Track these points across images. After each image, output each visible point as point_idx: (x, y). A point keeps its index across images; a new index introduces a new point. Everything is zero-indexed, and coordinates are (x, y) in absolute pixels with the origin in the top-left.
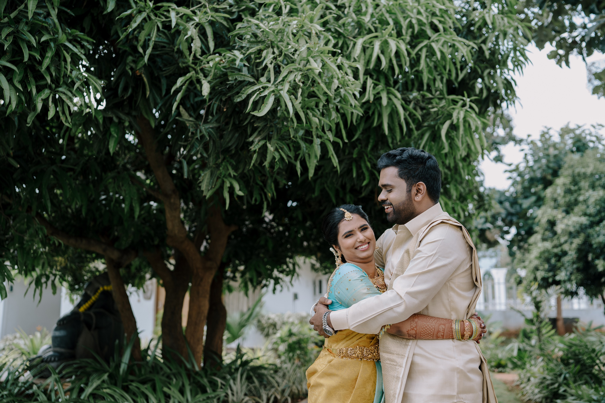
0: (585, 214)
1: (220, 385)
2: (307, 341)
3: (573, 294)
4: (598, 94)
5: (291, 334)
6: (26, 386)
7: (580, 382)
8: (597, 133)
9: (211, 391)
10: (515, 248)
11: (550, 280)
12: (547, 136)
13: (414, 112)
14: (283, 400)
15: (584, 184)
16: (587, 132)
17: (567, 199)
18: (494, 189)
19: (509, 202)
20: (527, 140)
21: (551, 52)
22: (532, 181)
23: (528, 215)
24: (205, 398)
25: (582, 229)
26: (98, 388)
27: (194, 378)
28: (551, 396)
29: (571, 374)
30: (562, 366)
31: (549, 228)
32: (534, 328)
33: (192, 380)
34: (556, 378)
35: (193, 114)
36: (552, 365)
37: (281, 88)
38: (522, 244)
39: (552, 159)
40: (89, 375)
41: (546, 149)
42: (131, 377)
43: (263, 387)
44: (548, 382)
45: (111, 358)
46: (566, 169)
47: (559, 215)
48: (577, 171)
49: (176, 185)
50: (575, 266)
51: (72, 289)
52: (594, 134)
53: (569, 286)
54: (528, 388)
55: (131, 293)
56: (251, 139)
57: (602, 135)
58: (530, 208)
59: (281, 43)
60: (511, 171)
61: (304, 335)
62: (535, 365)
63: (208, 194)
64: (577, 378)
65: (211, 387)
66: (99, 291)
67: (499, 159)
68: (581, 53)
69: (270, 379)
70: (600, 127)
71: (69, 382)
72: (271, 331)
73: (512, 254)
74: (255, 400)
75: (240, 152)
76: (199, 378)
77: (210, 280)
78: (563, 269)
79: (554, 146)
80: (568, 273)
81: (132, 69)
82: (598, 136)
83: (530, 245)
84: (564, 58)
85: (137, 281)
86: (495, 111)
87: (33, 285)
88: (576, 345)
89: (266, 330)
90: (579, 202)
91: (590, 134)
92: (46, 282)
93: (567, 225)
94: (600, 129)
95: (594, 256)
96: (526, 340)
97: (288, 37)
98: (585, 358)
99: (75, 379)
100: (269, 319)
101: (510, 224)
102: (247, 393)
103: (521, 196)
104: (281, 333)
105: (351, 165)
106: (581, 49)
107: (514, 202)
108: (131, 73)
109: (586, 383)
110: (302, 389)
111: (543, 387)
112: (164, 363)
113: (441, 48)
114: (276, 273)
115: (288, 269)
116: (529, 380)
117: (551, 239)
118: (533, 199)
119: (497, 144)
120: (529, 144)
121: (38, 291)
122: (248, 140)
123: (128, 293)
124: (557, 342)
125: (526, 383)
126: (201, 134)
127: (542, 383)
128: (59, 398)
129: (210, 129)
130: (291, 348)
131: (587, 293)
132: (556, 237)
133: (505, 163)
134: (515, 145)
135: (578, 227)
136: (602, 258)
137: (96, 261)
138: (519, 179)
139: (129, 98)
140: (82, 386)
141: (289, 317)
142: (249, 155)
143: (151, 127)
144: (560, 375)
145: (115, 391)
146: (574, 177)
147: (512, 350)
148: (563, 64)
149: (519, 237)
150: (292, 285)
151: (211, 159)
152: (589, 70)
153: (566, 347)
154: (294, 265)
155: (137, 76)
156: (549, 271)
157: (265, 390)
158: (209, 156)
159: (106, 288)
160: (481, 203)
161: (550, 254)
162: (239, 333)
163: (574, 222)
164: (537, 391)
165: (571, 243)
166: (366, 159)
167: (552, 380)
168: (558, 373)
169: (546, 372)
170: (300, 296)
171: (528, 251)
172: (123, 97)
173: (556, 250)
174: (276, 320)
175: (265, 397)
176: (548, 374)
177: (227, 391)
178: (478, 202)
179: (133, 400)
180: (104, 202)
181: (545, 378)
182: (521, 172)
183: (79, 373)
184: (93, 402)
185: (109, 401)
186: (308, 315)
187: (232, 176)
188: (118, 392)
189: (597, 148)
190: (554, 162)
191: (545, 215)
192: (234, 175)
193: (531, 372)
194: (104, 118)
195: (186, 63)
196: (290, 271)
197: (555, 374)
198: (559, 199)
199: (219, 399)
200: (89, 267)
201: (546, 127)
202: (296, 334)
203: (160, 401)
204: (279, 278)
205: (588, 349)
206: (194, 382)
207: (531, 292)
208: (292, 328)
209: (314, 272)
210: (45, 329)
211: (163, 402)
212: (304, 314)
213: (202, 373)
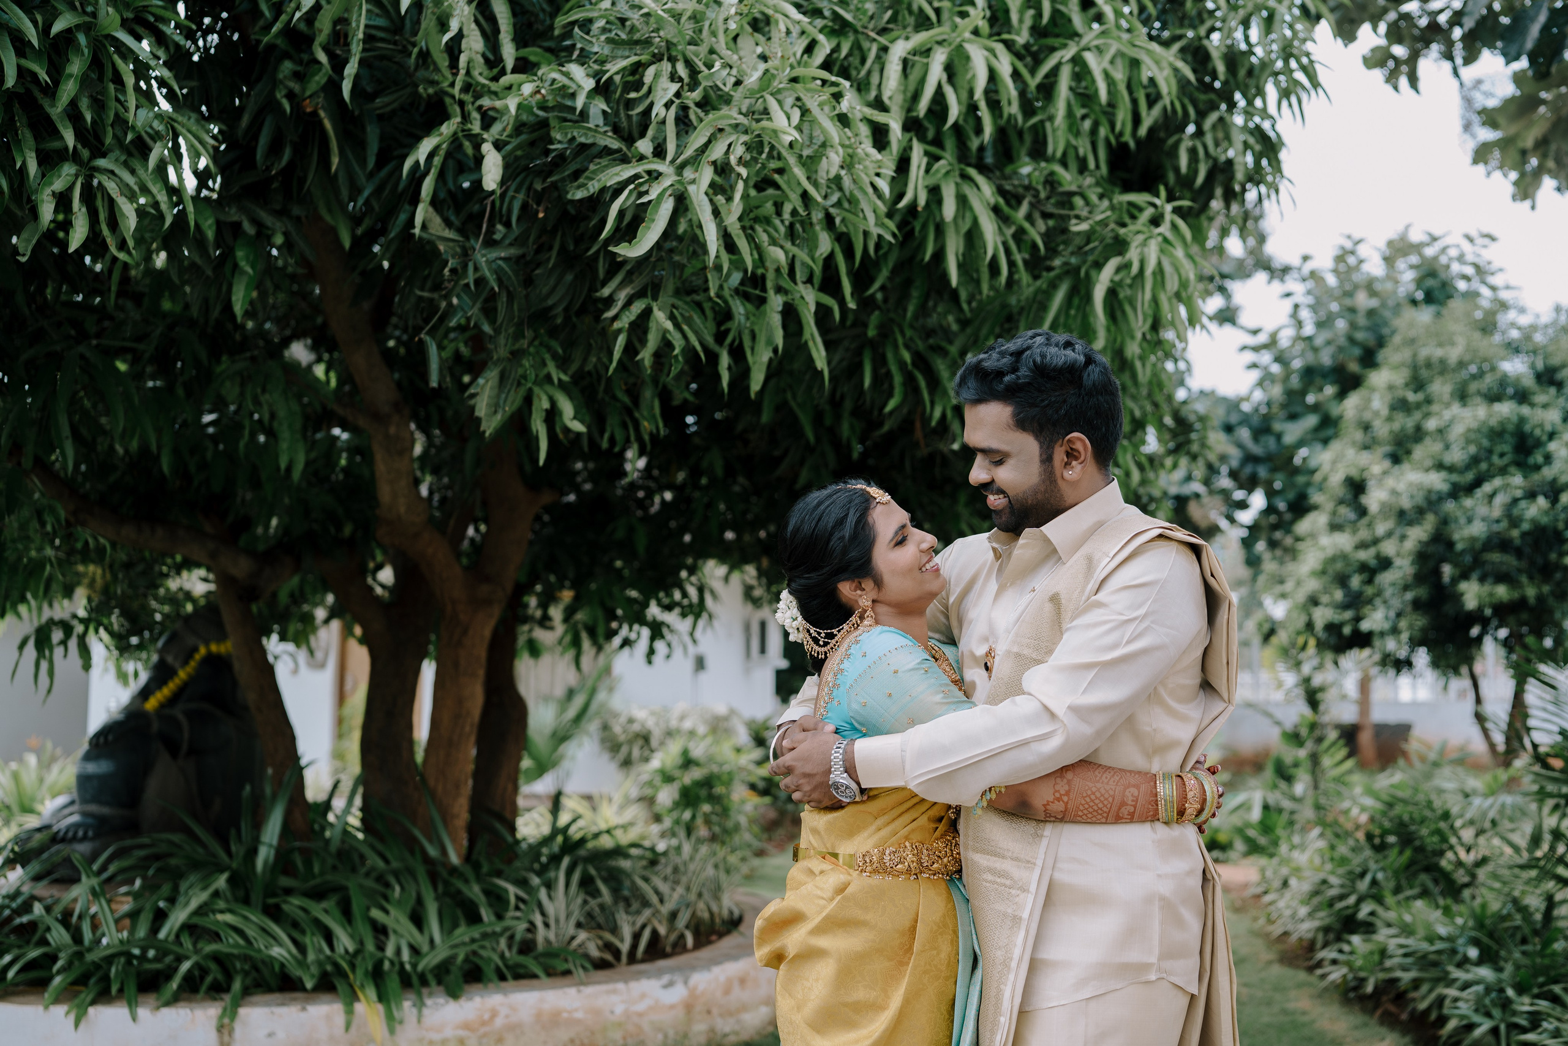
0: (1440, 466)
1: (512, 900)
2: (728, 780)
3: (1402, 665)
4: (1486, 163)
5: (688, 762)
6: (14, 905)
7: (1409, 893)
8: (1479, 255)
9: (493, 918)
10: (1261, 546)
11: (1347, 630)
12: (1351, 260)
13: (1027, 225)
14: (673, 937)
15: (1441, 388)
16: (1453, 253)
17: (1396, 426)
18: (1213, 392)
19: (1250, 428)
20: (1299, 269)
21: (1374, 50)
22: (1311, 375)
23: (1297, 460)
24: (477, 935)
25: (1431, 502)
26: (202, 910)
27: (446, 883)
28: (1337, 926)
29: (1390, 873)
30: (1368, 852)
31: (1349, 496)
32: (1302, 753)
33: (440, 888)
34: (1353, 881)
35: (453, 218)
36: (1343, 849)
37: (692, 176)
38: (1278, 535)
39: (1362, 321)
40: (176, 876)
41: (1349, 294)
42: (285, 881)
43: (621, 905)
44: (1333, 892)
45: (233, 832)
46: (1397, 349)
47: (1375, 464)
48: (1424, 353)
49: (399, 385)
50: (1409, 596)
51: (122, 647)
52: (1470, 258)
53: (1391, 645)
54: (1281, 904)
55: (276, 658)
56: (606, 292)
57: (1489, 263)
58: (1301, 443)
59: (692, 48)
60: (1256, 349)
61: (721, 765)
62: (1302, 847)
63: (490, 425)
64: (1404, 882)
65: (490, 905)
66: (197, 657)
67: (1227, 316)
68: (1449, 56)
69: (640, 883)
70: (1486, 241)
71: (127, 894)
72: (636, 753)
73: (1253, 562)
74: (601, 938)
75: (574, 319)
76: (459, 884)
77: (487, 632)
78: (1378, 601)
79: (1370, 286)
80: (1392, 614)
81: (291, 96)
82: (1481, 264)
83: (1298, 539)
84: (1404, 68)
85: (293, 627)
86: (1228, 207)
87: (30, 650)
88: (1404, 801)
89: (624, 750)
90: (1426, 433)
91: (1461, 259)
92: (64, 643)
93: (1394, 492)
94: (1485, 246)
95: (1457, 572)
96: (1283, 785)
97: (714, 34)
98: (1424, 831)
99: (143, 887)
100: (631, 721)
101: (1250, 484)
102: (582, 919)
103: (1282, 414)
104: (663, 758)
105: (859, 353)
106: (1450, 44)
107: (1262, 428)
108: (287, 107)
109: (1425, 894)
110: (720, 907)
111: (1321, 903)
112: (365, 841)
113: (1109, 69)
114: (654, 611)
115: (686, 602)
116: (1285, 884)
117: (1354, 525)
118: (1311, 421)
119: (1223, 276)
120: (1304, 280)
121: (44, 665)
122: (598, 294)
123: (271, 659)
124: (1358, 790)
125: (1277, 890)
126: (478, 275)
127: (1316, 893)
128: (103, 935)
129: (500, 262)
130: (688, 798)
131: (1435, 664)
132: (1365, 521)
133: (1242, 328)
134: (1269, 282)
135: (1420, 500)
136: (1475, 576)
137: (185, 574)
138: (1276, 368)
139: (283, 172)
140: (161, 904)
141: (682, 718)
142: (599, 327)
143: (341, 246)
144: (1362, 875)
145: (246, 918)
146: (1415, 368)
147: (1245, 806)
148: (1403, 81)
149: (1273, 519)
150: (695, 641)
151: (502, 340)
152: (1468, 101)
153: (1379, 806)
154: (701, 590)
155: (305, 113)
156: (1345, 607)
157: (627, 913)
158: (497, 331)
159: (214, 648)
160: (1181, 439)
161: (1348, 565)
162: (554, 756)
163: (1411, 484)
164: (1303, 911)
165: (1403, 538)
166: (900, 340)
167: (1342, 886)
168: (1358, 870)
169: (1329, 866)
170: (710, 662)
171: (1292, 553)
172: (268, 169)
173: (1364, 555)
174: (651, 723)
175: (627, 932)
176: (1333, 873)
177: (532, 918)
178: (1174, 434)
179: (295, 942)
180: (211, 430)
181: (1324, 882)
182: (1282, 351)
183: (151, 872)
184: (190, 947)
185: (231, 944)
186: (732, 712)
187: (556, 381)
188: (253, 921)
189: (1477, 294)
190: (1368, 329)
191: (1339, 465)
192: (560, 380)
193: (1293, 865)
194: (219, 225)
195: (437, 83)
196: (691, 605)
197: (1350, 873)
198: (1377, 424)
199: (511, 938)
200: (168, 590)
201: (1349, 237)
202: (702, 760)
203: (362, 943)
204: (662, 623)
205: (1433, 810)
206: (446, 894)
207: (1298, 664)
208: (691, 745)
209: (750, 607)
210: (49, 745)
211: (370, 946)
212: (721, 709)
213: (468, 871)
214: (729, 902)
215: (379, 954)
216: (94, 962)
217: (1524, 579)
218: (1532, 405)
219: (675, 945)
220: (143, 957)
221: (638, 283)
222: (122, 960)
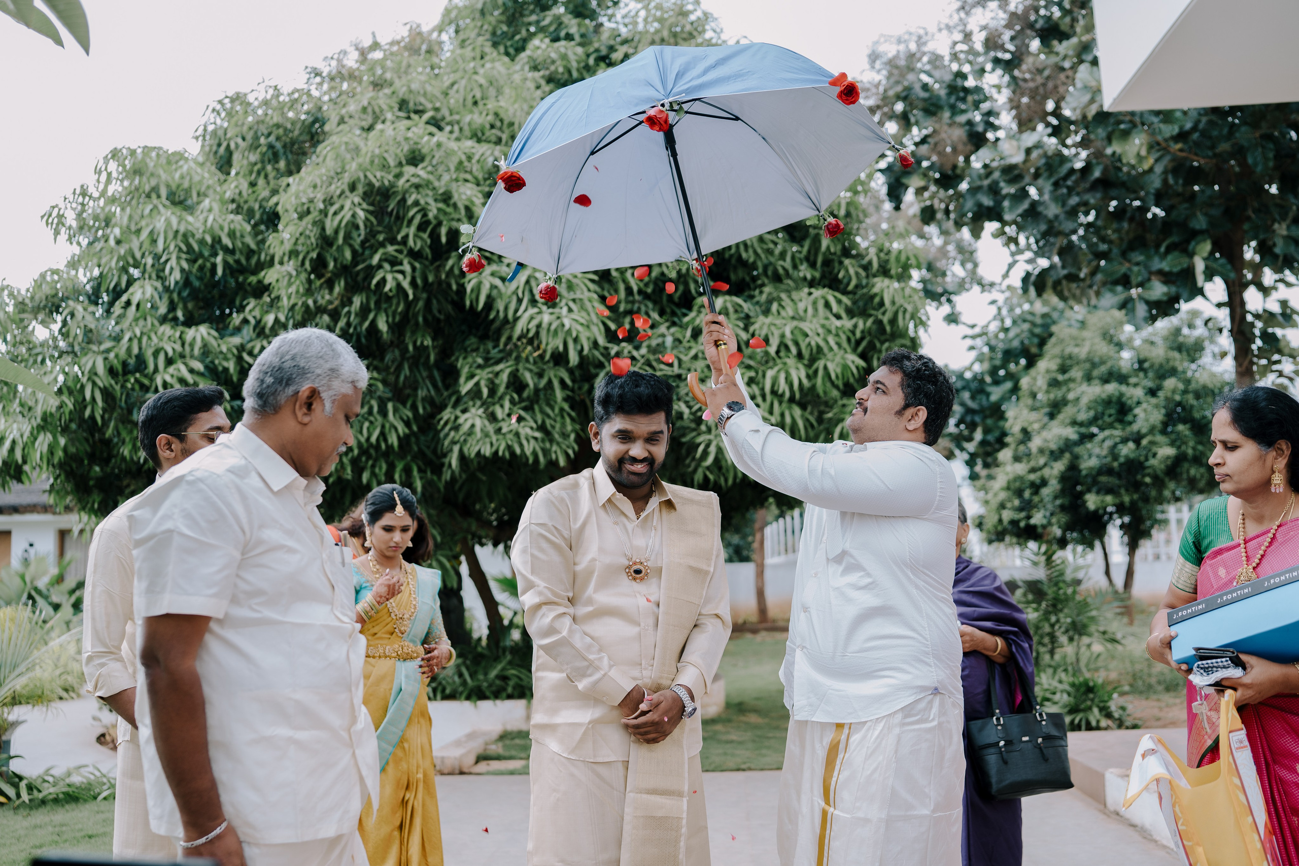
0: (1074, 423)
10: (979, 468)
11: (1022, 524)
15: (1076, 373)
17: (1052, 396)
19: (970, 391)
22: (1009, 355)
25: (1067, 446)
31: (1023, 440)
38: (988, 459)
46: (1054, 346)
47: (1038, 421)
48: (1068, 350)
50: (1058, 502)
60: (973, 337)
67: (952, 319)
73: (973, 475)
78: (1040, 506)
80: (1048, 514)
83: (997, 464)
90: (1068, 402)
93: (1046, 441)
95: (1084, 488)
101: (973, 426)
103: (990, 380)
107: (978, 390)
117: (1024, 459)
119: (950, 294)
120: (1003, 292)
131: (1080, 541)
133: (964, 325)
134: (981, 294)
135: (1061, 443)
136: (1094, 489)
138: (986, 349)
146: (1062, 359)
149: (986, 448)
156: (1020, 509)
161: (1023, 483)
163: (1057, 434)
165: (1053, 468)
171: (994, 473)
173: (1032, 477)
182: (990, 339)
190: (1041, 327)
191: (1019, 419)
198: (1040, 394)
217: (1123, 491)
218: (1128, 384)
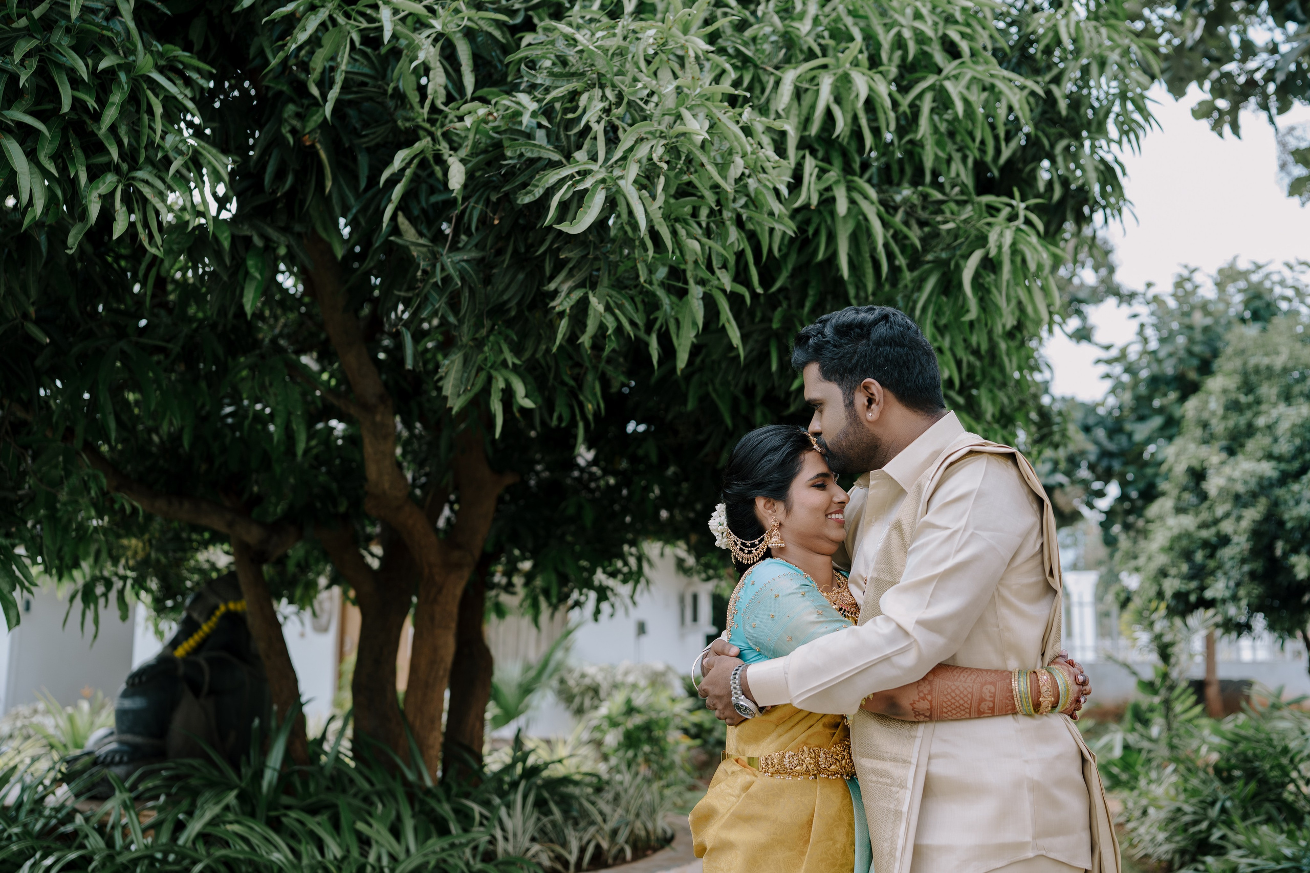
0: (1270, 457)
1: (477, 817)
2: (665, 725)
3: (1243, 628)
4: (1300, 195)
5: (630, 710)
6: (59, 816)
7: (1255, 819)
8: (1298, 280)
9: (460, 831)
10: (1116, 529)
11: (1193, 598)
12: (1189, 286)
13: (905, 229)
14: (614, 851)
15: (1269, 391)
16: (1276, 278)
17: (1231, 423)
18: (1073, 399)
19: (1105, 428)
20: (1144, 294)
21: (1201, 104)
22: (1156, 383)
23: (1146, 456)
24: (446, 845)
25: (1264, 487)
26: (215, 821)
27: (422, 802)
28: (1192, 849)
29: (1237, 802)
30: (1217, 784)
31: (1192, 484)
32: (1157, 700)
33: (418, 807)
34: (1205, 809)
35: (425, 231)
36: (1194, 782)
37: (620, 174)
38: (1131, 519)
39: (1198, 336)
40: (195, 794)
41: (1187, 314)
42: (286, 800)
43: (570, 822)
44: (1187, 818)
45: (244, 758)
46: (1229, 359)
47: (1213, 456)
48: (1253, 361)
49: (385, 384)
50: (1246, 568)
51: (159, 608)
52: (1290, 282)
53: (1232, 610)
54: (1142, 830)
55: (285, 618)
56: (552, 286)
58: (1149, 440)
59: (620, 78)
60: (1109, 362)
61: (659, 712)
62: (1159, 781)
63: (456, 404)
64: (1250, 811)
65: (458, 821)
66: (218, 613)
67: (1083, 335)
68: (1265, 107)
69: (587, 805)
70: (1304, 267)
71: (153, 808)
72: (587, 702)
73: (1110, 542)
74: (553, 851)
75: (527, 313)
76: (433, 803)
77: (459, 592)
78: (1219, 574)
79: (1204, 307)
80: (1232, 584)
81: (294, 131)
82: (1300, 287)
83: (1148, 521)
84: (1227, 118)
85: (299, 593)
86: (1079, 230)
87: (78, 601)
88: (1246, 738)
89: (577, 700)
90: (1257, 429)
91: (1282, 283)
92: (105, 595)
93: (1231, 479)
94: (1303, 272)
95: (1288, 547)
96: (1138, 726)
97: (636, 64)
98: (1267, 766)
99: (166, 802)
100: (583, 676)
101: (1107, 477)
102: (537, 835)
103: (1133, 417)
104: (610, 706)
105: (766, 344)
106: (1266, 97)
107: (1116, 428)
108: (291, 141)
109: (1269, 820)
110: (655, 827)
111: (1176, 829)
112: (356, 768)
113: (965, 92)
114: (600, 577)
115: (626, 570)
116: (1145, 813)
117: (1195, 509)
118: (1157, 422)
119: (1080, 301)
120: (1148, 303)
122: (545, 288)
123: (280, 619)
124: (1205, 731)
125: (1138, 819)
126: (444, 274)
127: (1173, 820)
128: (132, 842)
129: (463, 264)
130: (631, 740)
131: (1271, 627)
132: (1206, 505)
133: (1096, 344)
134: (1119, 306)
135: (1253, 485)
136: (1304, 550)
137: (211, 549)
138: (1126, 378)
139: (287, 194)
140: (181, 816)
141: (626, 673)
143: (334, 257)
144: (1213, 804)
145: (251, 829)
146: (1245, 375)
147: (1110, 747)
148: (1227, 129)
149: (1127, 505)
150: (634, 603)
151: (465, 328)
152: (1283, 144)
153: (1225, 743)
154: (639, 559)
155: (306, 147)
156: (1190, 578)
157: (575, 830)
158: (461, 321)
159: (232, 606)
160: (1045, 430)
161: (1192, 542)
162: (520, 706)
163: (1245, 472)
164: (1161, 836)
165: (1239, 518)
167: (1195, 813)
168: (1209, 799)
169: (1182, 797)
170: (650, 627)
171: (1144, 533)
172: (274, 192)
173: (1205, 534)
174: (599, 678)
175: (574, 846)
176: (1186, 802)
177: (493, 832)
178: (1039, 427)
179: (293, 850)
180: (230, 420)
181: (1179, 810)
182: (1131, 364)
183: (174, 790)
184: (204, 852)
185: (238, 850)
186: (669, 669)
187: (510, 365)
188: (257, 831)
189: (1297, 313)
190: (1204, 343)
191: (1182, 458)
192: (514, 364)
193: (1151, 796)
194: (234, 238)
195: (413, 120)
196: (631, 572)
197: (1202, 802)
198: (1214, 422)
199: (475, 848)
200: (197, 561)
201: (1186, 267)
202: (642, 708)
203: (348, 851)
204: (608, 587)
205: (1275, 747)
206: (422, 812)
207: (1152, 624)
208: (634, 696)
209: (681, 575)
210: (100, 695)
211: (355, 853)
212: (659, 666)
213: (440, 792)
214: (663, 822)
215: (363, 860)
216: (123, 864)
219: (616, 858)
220: (164, 861)
221: (579, 276)
222: (146, 862)
